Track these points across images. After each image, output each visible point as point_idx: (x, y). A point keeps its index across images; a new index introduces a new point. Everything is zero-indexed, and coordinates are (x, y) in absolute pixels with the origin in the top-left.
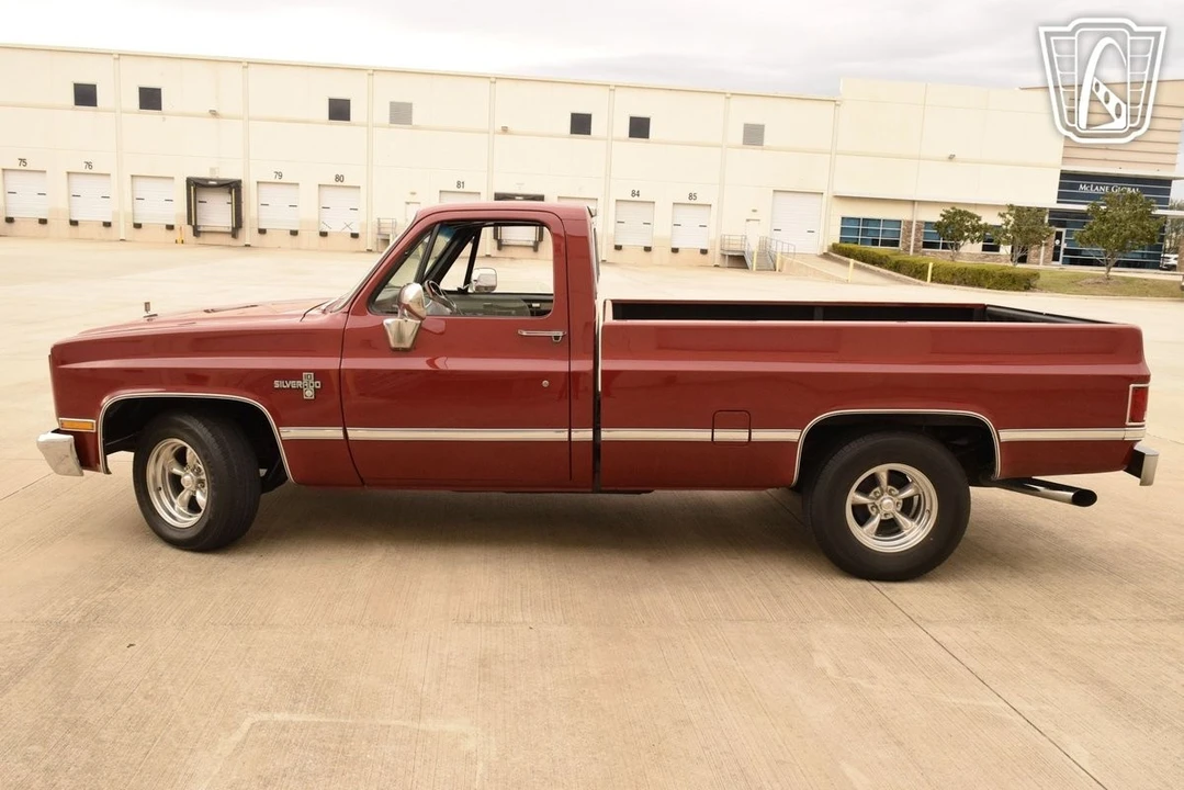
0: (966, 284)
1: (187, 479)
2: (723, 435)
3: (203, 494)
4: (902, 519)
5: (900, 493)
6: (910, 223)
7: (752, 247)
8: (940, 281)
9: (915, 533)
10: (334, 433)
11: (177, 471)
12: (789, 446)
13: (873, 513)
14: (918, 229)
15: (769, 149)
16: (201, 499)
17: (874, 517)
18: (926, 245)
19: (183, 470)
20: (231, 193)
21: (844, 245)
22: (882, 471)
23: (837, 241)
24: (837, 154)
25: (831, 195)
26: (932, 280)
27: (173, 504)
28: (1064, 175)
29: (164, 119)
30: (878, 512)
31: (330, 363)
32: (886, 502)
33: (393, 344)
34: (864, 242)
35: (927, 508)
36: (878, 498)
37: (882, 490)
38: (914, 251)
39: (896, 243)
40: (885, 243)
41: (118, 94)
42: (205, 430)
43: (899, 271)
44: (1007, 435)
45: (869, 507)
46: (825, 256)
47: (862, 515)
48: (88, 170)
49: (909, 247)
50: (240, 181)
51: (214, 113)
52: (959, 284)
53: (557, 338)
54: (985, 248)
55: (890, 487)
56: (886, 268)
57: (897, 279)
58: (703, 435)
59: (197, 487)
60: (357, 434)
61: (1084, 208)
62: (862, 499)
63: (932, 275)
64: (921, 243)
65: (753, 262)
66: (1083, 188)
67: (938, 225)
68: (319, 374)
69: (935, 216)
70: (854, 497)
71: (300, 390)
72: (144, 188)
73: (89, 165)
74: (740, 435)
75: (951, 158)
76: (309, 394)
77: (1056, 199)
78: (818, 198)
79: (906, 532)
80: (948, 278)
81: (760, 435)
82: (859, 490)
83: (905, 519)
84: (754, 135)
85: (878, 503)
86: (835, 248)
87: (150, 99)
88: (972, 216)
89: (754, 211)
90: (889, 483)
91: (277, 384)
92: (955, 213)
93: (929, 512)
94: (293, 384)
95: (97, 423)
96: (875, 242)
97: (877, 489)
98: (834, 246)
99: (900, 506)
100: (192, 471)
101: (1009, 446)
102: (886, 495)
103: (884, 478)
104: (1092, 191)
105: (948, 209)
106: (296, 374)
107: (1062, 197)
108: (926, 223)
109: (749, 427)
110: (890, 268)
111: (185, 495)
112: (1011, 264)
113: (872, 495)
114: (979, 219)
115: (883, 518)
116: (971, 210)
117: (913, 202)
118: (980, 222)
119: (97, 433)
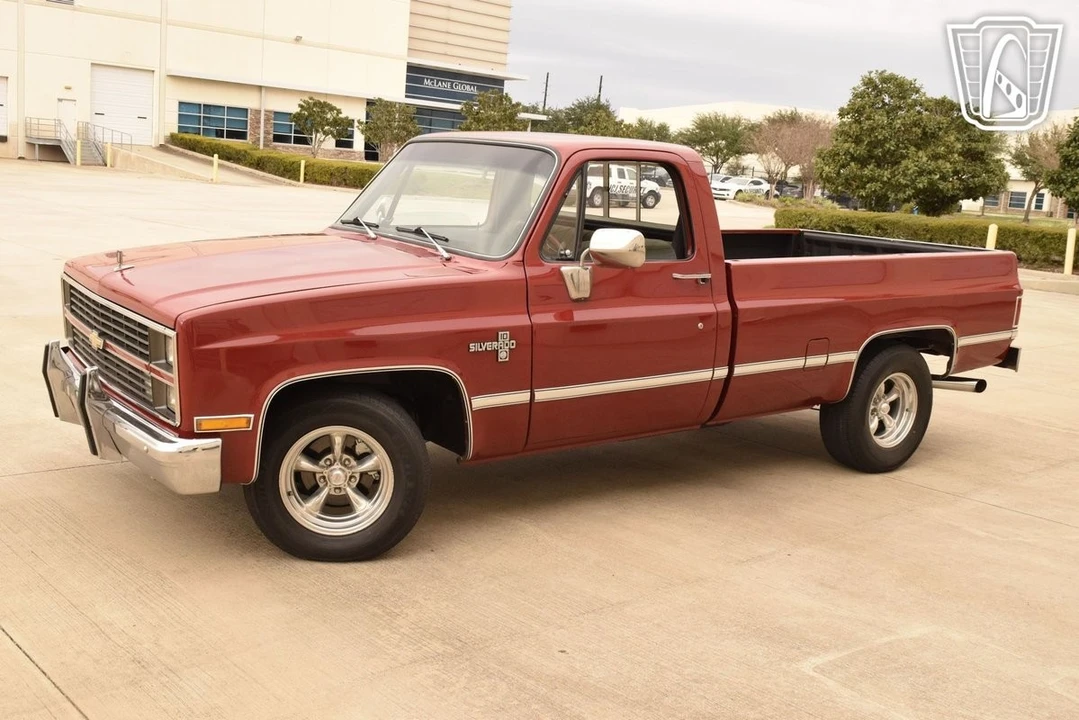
0: (347, 185)
2: (811, 361)
6: (258, 112)
7: (68, 135)
8: (315, 182)
10: (521, 397)
12: (850, 365)
14: (267, 120)
15: (80, 9)
18: (277, 138)
19: (317, 464)
21: (187, 136)
23: (176, 131)
24: (167, 24)
25: (164, 74)
26: (305, 180)
28: (411, 68)
31: (522, 320)
33: (574, 295)
34: (206, 132)
38: (265, 145)
39: (242, 135)
40: (232, 135)
43: (263, 169)
44: (963, 341)
46: (162, 148)
49: (259, 139)
52: (339, 184)
54: (339, 144)
56: (245, 165)
57: (263, 178)
58: (796, 363)
59: (348, 483)
60: (543, 395)
61: (457, 107)
63: (305, 174)
64: (271, 137)
65: (76, 153)
66: (427, 83)
67: (297, 117)
68: (515, 332)
69: (292, 106)
71: (493, 353)
75: (298, 39)
76: (503, 356)
77: (404, 94)
78: (146, 77)
80: (325, 179)
81: (833, 358)
86: (173, 139)
88: (332, 109)
89: (68, 88)
91: (473, 347)
92: (315, 104)
94: (489, 346)
96: (219, 134)
98: (172, 136)
101: (963, 350)
102: (883, 400)
104: (436, 87)
105: (307, 99)
106: (492, 335)
107: (410, 91)
108: (276, 113)
109: (828, 352)
110: (250, 165)
112: (365, 162)
114: (339, 112)
116: (329, 101)
117: (260, 87)
118: (340, 116)
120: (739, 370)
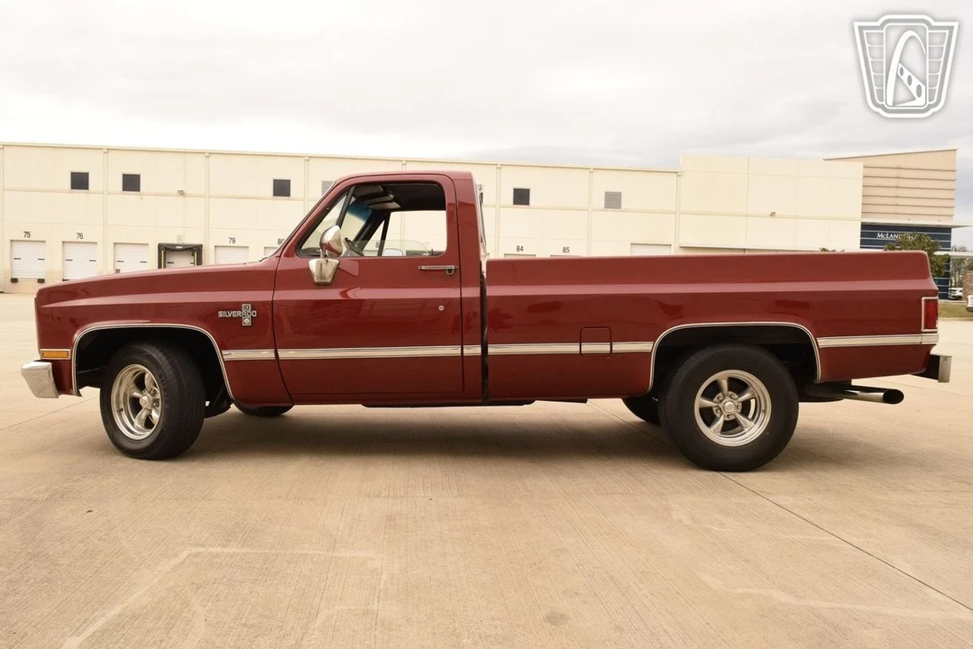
1: (145, 399)
2: (589, 348)
3: (157, 411)
4: (741, 419)
5: (740, 397)
9: (753, 430)
10: (267, 354)
11: (136, 394)
12: (644, 356)
13: (718, 415)
15: (626, 211)
16: (156, 416)
17: (719, 419)
19: (142, 393)
20: (193, 255)
22: (722, 377)
24: (680, 214)
25: (677, 246)
27: (132, 423)
28: (864, 226)
29: (142, 199)
30: (722, 413)
31: (265, 296)
32: (727, 404)
33: (316, 280)
35: (763, 408)
36: (721, 401)
37: (724, 396)
41: (106, 180)
42: (161, 355)
44: (824, 342)
45: (714, 409)
47: (709, 417)
48: (79, 240)
50: (201, 246)
51: (182, 193)
53: (450, 270)
55: (730, 393)
58: (572, 348)
59: (153, 406)
60: (286, 354)
62: (707, 403)
66: (880, 236)
68: (255, 306)
70: (700, 401)
71: (239, 319)
72: (122, 252)
73: (80, 235)
74: (603, 348)
75: (773, 214)
76: (247, 321)
77: (859, 245)
78: (667, 248)
79: (746, 430)
81: (620, 347)
82: (705, 395)
83: (744, 419)
84: (613, 200)
85: (721, 405)
87: (131, 183)
90: (730, 389)
91: (221, 314)
93: (765, 411)
94: (234, 314)
95: (71, 352)
97: (720, 394)
99: (740, 408)
100: (149, 392)
101: (827, 351)
102: (727, 399)
103: (725, 384)
104: (886, 238)
106: (237, 306)
107: (863, 243)
109: (611, 341)
111: (143, 414)
113: (715, 399)
115: (727, 419)
117: (744, 251)
119: (71, 360)
120: (492, 350)
